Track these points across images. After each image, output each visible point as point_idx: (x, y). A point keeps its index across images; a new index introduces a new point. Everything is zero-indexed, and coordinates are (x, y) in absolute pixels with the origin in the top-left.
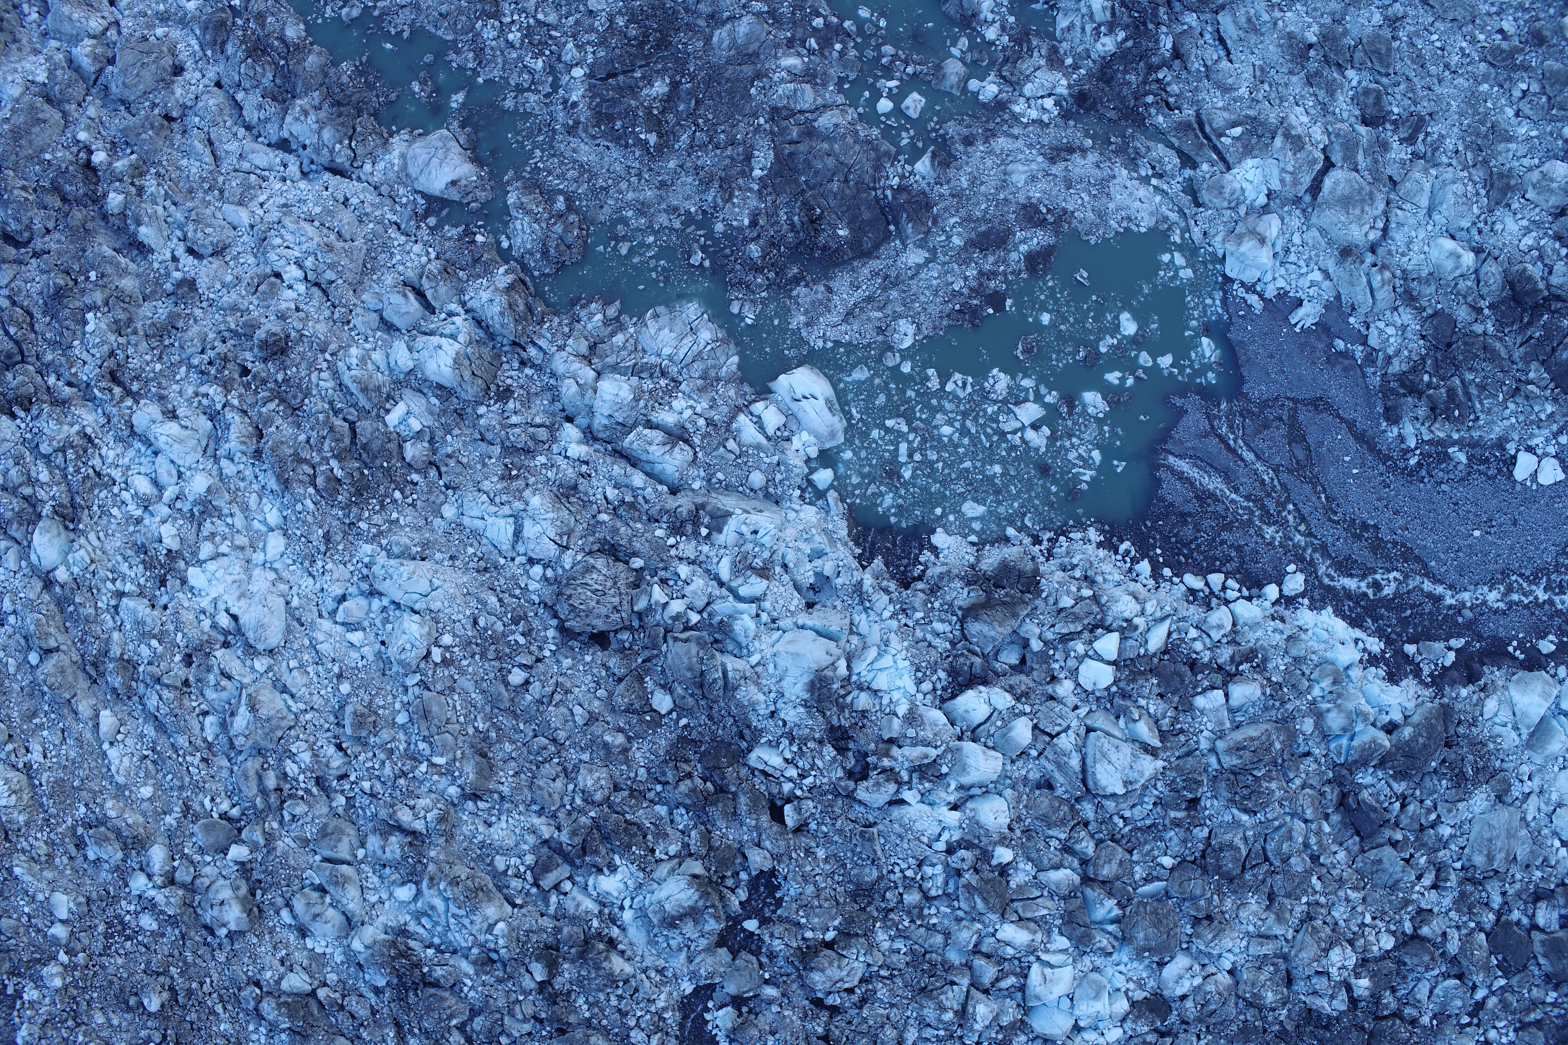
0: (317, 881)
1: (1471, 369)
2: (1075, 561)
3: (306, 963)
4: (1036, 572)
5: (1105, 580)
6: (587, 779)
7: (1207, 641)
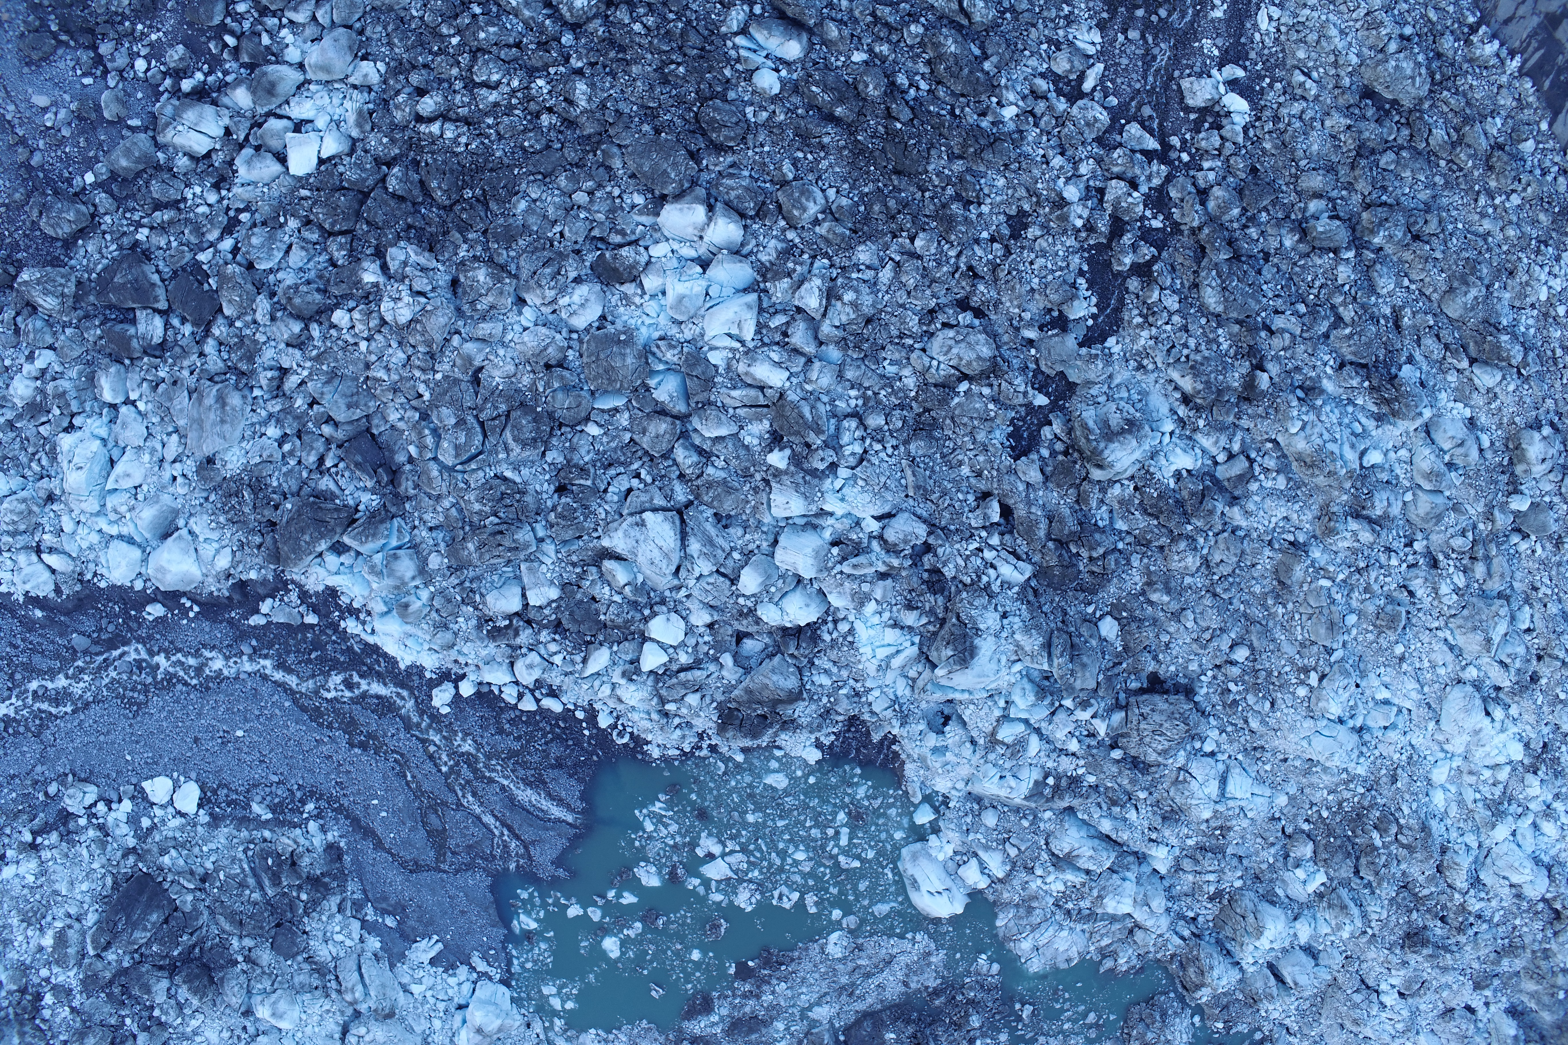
0: (1453, 474)
1: (256, 904)
2: (678, 732)
3: (1475, 395)
4: (722, 729)
5: (649, 714)
6: (1192, 562)
7: (543, 652)
